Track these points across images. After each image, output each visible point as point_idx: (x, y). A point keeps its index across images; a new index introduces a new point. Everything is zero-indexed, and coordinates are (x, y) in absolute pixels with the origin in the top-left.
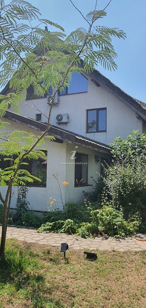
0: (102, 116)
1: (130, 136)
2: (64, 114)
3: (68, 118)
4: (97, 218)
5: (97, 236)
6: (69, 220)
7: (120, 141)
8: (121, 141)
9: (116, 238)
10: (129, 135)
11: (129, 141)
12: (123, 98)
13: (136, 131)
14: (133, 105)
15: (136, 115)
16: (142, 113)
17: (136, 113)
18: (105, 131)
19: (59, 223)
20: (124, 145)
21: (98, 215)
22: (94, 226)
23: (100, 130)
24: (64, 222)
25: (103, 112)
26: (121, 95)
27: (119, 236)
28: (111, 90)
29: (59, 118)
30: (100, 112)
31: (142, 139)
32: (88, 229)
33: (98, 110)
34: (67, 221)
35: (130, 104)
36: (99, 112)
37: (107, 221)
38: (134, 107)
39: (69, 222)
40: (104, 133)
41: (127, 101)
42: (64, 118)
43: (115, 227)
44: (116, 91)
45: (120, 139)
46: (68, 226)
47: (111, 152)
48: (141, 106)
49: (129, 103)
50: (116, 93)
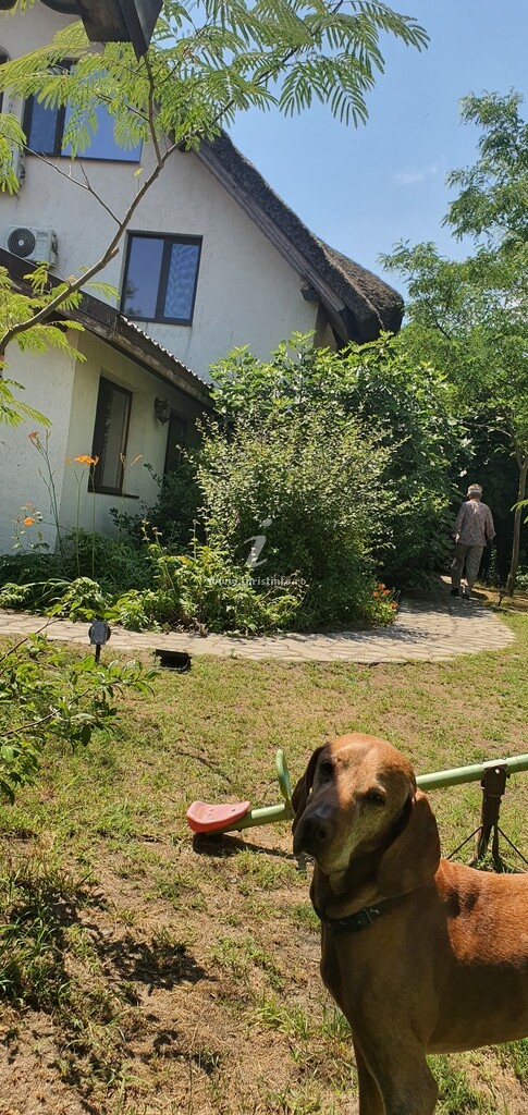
0: (181, 268)
1: (282, 349)
2: (41, 229)
3: (54, 248)
4: (175, 580)
5: (173, 629)
6: (86, 580)
7: (247, 363)
8: (251, 361)
9: (230, 636)
10: (280, 346)
11: (275, 365)
12: (268, 214)
13: (305, 337)
14: (297, 246)
15: (302, 284)
16: (323, 279)
17: (304, 278)
18: (188, 323)
19: (49, 587)
20: (261, 376)
21: (178, 573)
22: (167, 601)
23: (168, 314)
24: (67, 586)
25: (186, 251)
26: (261, 200)
27: (237, 632)
28: (230, 176)
29: (21, 243)
30: (177, 249)
31: (319, 367)
32: (149, 609)
33: (170, 240)
34: (79, 581)
35: (290, 239)
36: (174, 251)
37: (207, 589)
38: (302, 253)
39: (84, 585)
40: (184, 330)
41: (280, 227)
42: (38, 245)
43: (229, 608)
44: (246, 184)
45: (247, 355)
46: (81, 595)
47: (211, 395)
48: (325, 256)
49: (286, 235)
50: (245, 189)
